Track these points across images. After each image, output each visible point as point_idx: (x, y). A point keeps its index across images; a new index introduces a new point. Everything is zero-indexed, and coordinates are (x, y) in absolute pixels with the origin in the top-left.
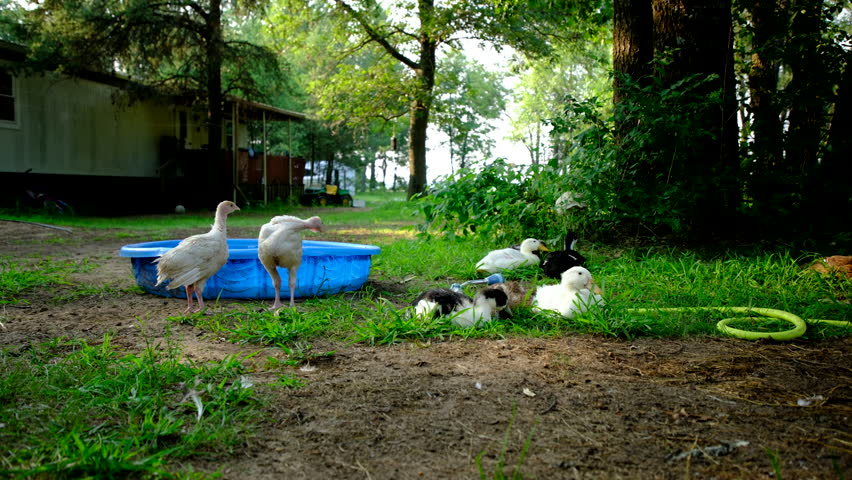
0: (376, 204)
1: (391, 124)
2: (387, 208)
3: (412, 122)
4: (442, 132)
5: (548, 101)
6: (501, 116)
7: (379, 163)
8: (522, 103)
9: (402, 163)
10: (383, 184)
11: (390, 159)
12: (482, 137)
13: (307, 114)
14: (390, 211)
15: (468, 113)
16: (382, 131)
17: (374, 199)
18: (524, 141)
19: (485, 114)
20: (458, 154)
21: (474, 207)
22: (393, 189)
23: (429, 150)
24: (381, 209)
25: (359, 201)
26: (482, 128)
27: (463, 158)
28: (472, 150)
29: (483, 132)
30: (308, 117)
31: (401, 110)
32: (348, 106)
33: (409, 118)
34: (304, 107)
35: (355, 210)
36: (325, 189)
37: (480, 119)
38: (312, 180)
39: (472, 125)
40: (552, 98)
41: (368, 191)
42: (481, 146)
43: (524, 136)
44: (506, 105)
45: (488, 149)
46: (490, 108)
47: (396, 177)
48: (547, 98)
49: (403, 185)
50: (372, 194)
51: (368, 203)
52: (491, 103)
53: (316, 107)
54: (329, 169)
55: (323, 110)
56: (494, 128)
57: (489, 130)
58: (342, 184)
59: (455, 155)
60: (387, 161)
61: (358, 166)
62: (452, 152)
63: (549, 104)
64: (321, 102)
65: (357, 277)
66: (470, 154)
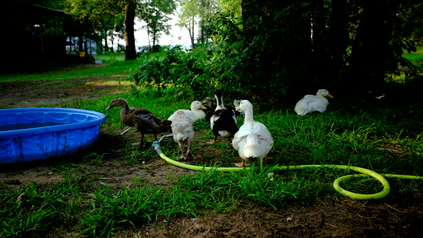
0: (109, 61)
1: (114, 18)
2: (114, 65)
3: (125, 16)
4: (142, 21)
5: (198, 5)
6: (174, 12)
7: (109, 38)
8: (184, 6)
9: (122, 37)
10: (112, 48)
11: (115, 35)
12: (164, 24)
13: (65, 11)
14: (115, 67)
15: (156, 11)
16: (109, 21)
17: (107, 58)
18: (186, 26)
19: (165, 11)
20: (152, 33)
21: (164, 75)
22: (118, 51)
23: (136, 30)
24: (111, 65)
25: (99, 59)
26: (164, 18)
27: (155, 34)
28: (159, 31)
29: (165, 21)
30: (66, 13)
31: (120, 10)
32: (88, 8)
33: (124, 15)
34: (63, 7)
35: (97, 66)
36: (79, 54)
37: (163, 14)
38: (71, 48)
39: (158, 16)
40: (200, 4)
41: (104, 52)
42: (163, 28)
43: (186, 24)
44: (176, 7)
45: (167, 30)
46: (168, 8)
47: (119, 45)
48: (197, 4)
49: (123, 50)
50: (106, 54)
51: (104, 61)
52: (168, 5)
53: (70, 7)
54: (80, 43)
55: (74, 9)
56: (170, 19)
57: (167, 20)
58: (88, 51)
59: (150, 33)
60: (114, 36)
61: (98, 39)
62: (149, 32)
63: (198, 7)
64: (73, 5)
65: (90, 139)
66: (158, 32)
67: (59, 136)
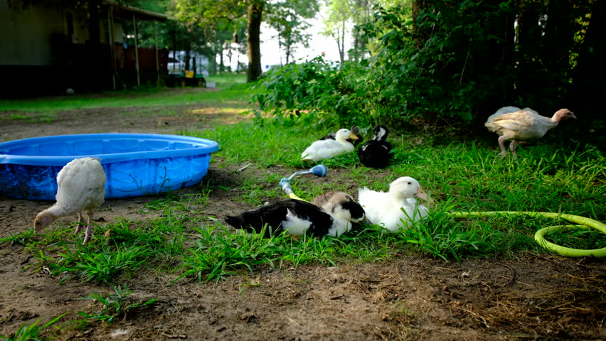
0: (224, 85)
1: (233, 23)
2: (232, 88)
3: (249, 21)
4: (272, 28)
5: (351, 5)
6: (316, 16)
7: (225, 52)
8: (332, 7)
9: (243, 52)
10: (229, 68)
11: (234, 49)
12: (302, 32)
13: (168, 15)
14: (233, 91)
15: (292, 14)
16: (226, 29)
17: (223, 81)
18: (333, 36)
19: (304, 14)
20: (285, 45)
21: (298, 97)
22: (237, 71)
23: (262, 42)
24: (228, 89)
25: (211, 82)
26: (302, 25)
27: (289, 48)
28: (295, 42)
29: (303, 29)
30: (169, 18)
31: (241, 12)
32: (199, 10)
33: (246, 18)
34: (165, 9)
35: (208, 90)
36: (185, 74)
37: (300, 19)
38: (174, 66)
39: (294, 23)
40: (354, 3)
41: (218, 73)
42: (301, 39)
43: (333, 32)
44: (320, 8)
45: (307, 41)
46: (308, 10)
47: (239, 63)
48: (350, 3)
49: (244, 69)
50: (221, 76)
51: (217, 84)
52: (308, 6)
53: (174, 9)
54: (187, 59)
55: (180, 13)
56: (311, 26)
57: (307, 27)
58: (198, 70)
59: (282, 46)
60: (232, 51)
61: (210, 54)
62: (280, 44)
63: (351, 8)
64: (178, 6)
66: (293, 45)
67: (157, 165)
